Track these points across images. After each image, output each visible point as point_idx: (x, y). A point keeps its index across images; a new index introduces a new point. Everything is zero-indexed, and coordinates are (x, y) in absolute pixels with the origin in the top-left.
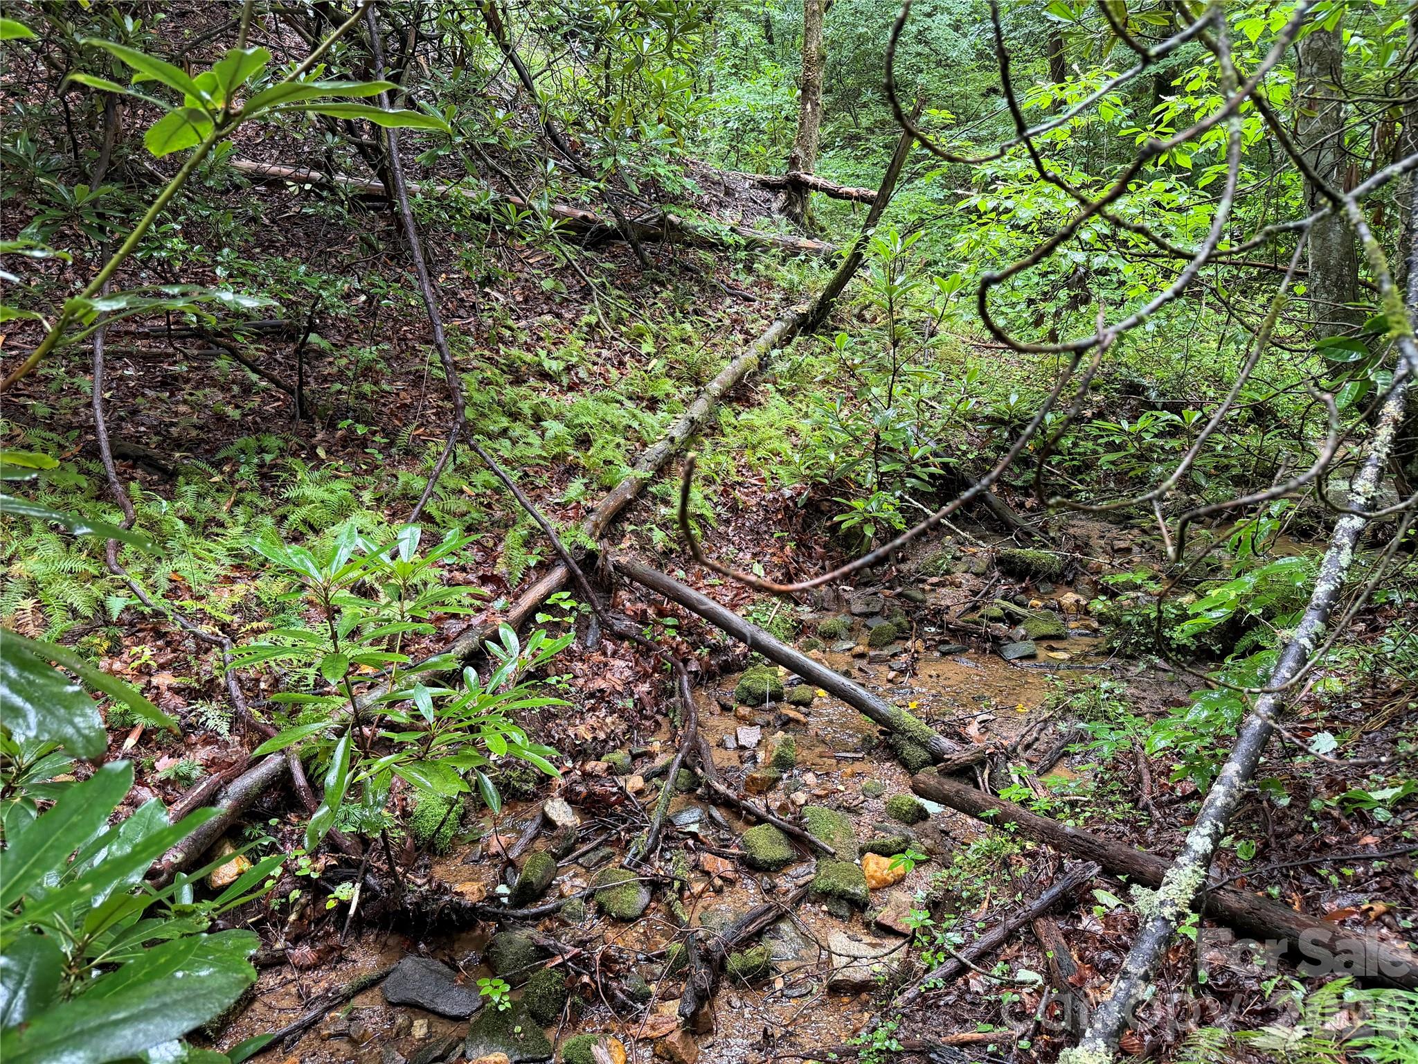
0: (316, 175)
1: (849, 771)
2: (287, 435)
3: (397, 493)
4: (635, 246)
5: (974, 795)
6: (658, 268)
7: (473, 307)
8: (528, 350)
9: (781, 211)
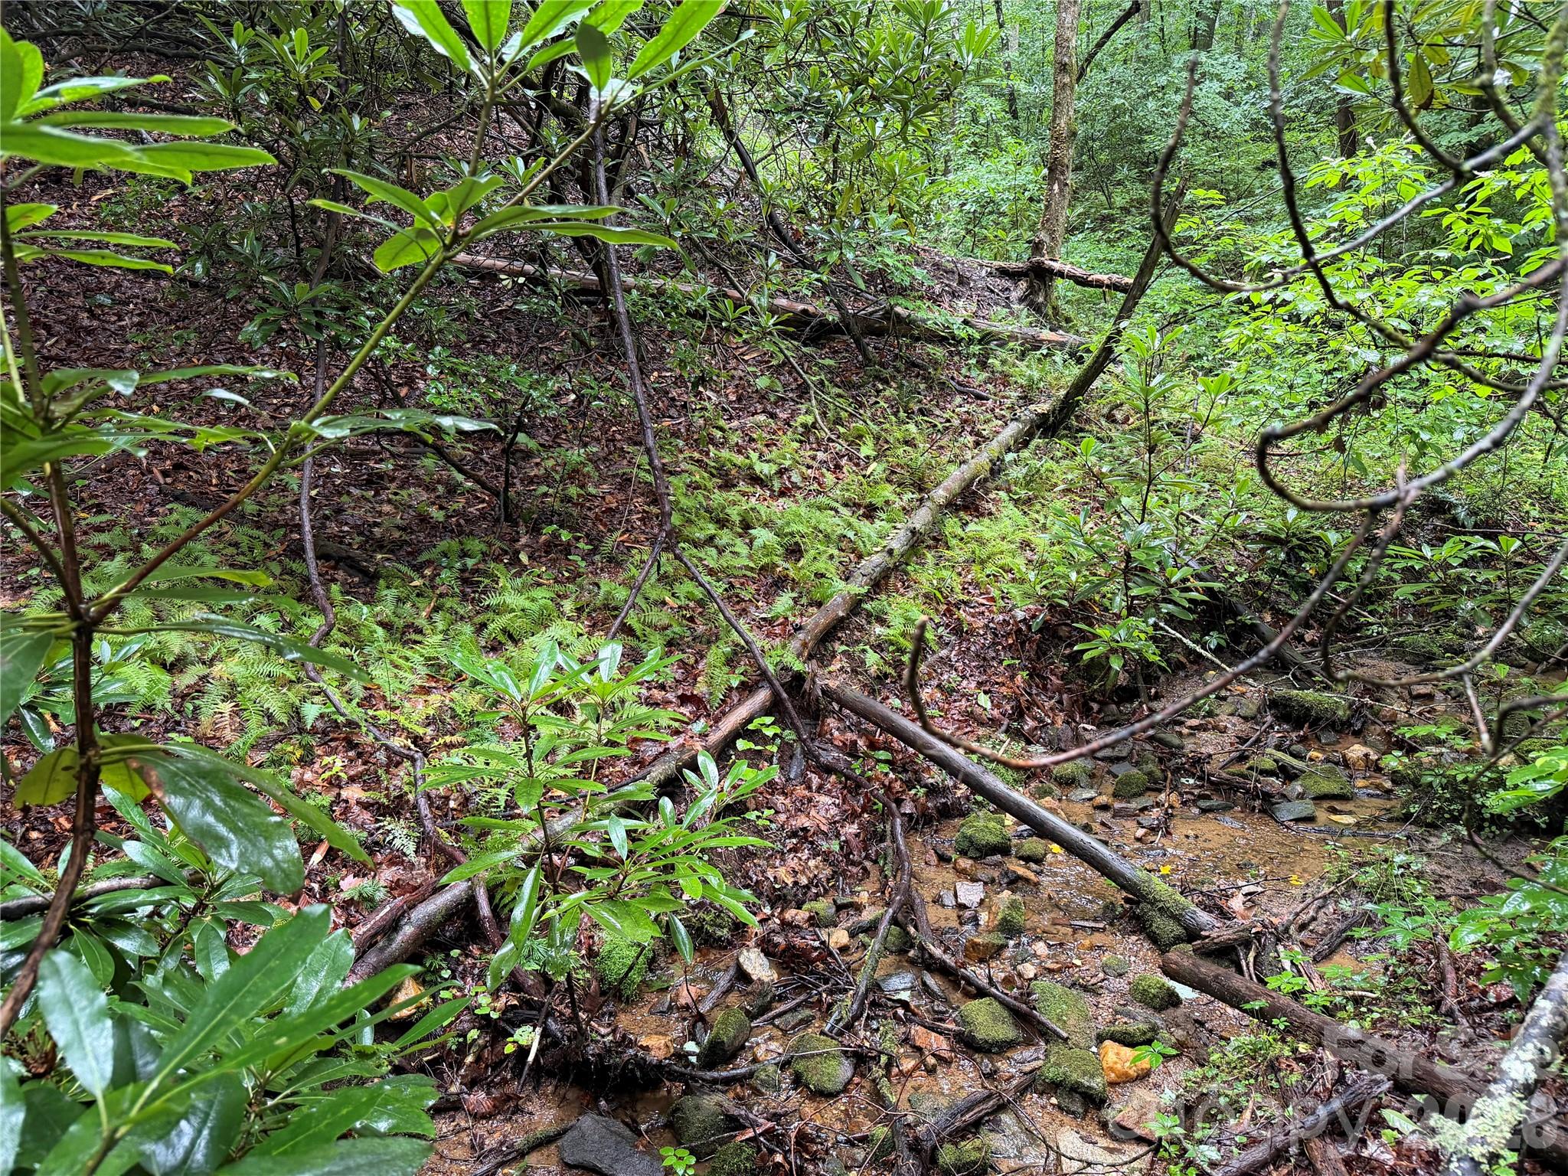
0: (529, 268)
1: (1087, 942)
2: (491, 538)
3: (598, 603)
4: (857, 341)
5: (1237, 982)
6: (882, 365)
7: (684, 406)
8: (739, 452)
9: (1021, 300)
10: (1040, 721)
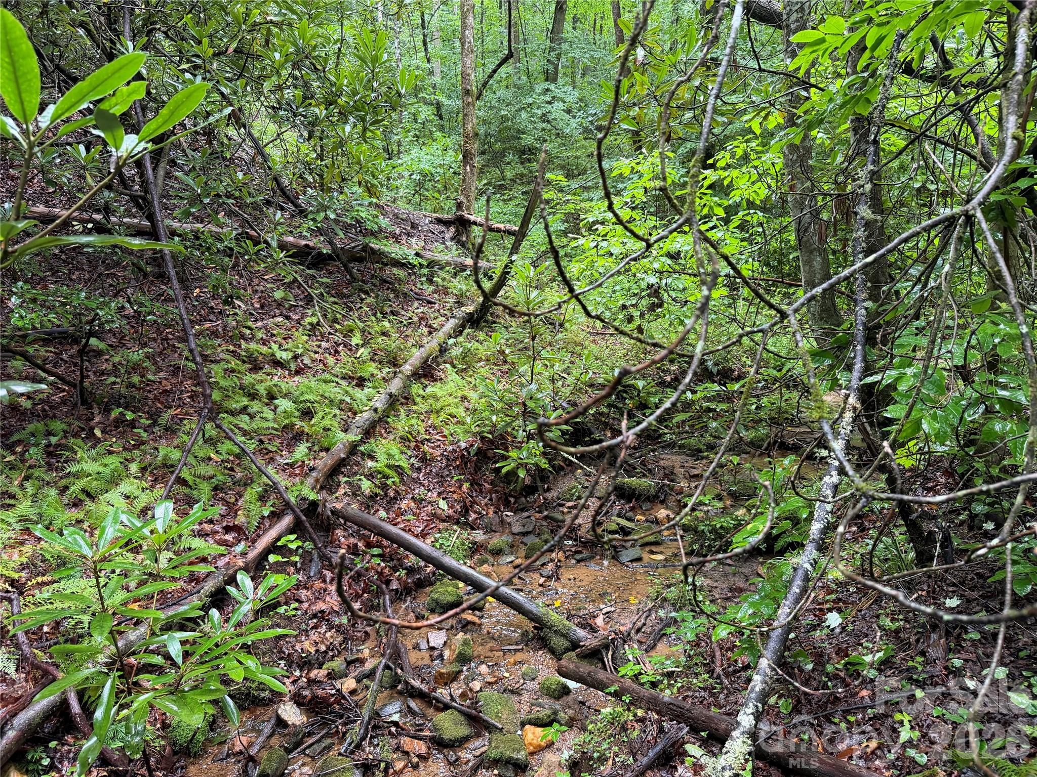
0: (98, 217)
1: (512, 660)
2: (70, 419)
3: (158, 463)
4: (345, 266)
5: (602, 675)
6: (363, 281)
7: (220, 313)
8: (264, 344)
9: (452, 239)
10: (479, 513)
